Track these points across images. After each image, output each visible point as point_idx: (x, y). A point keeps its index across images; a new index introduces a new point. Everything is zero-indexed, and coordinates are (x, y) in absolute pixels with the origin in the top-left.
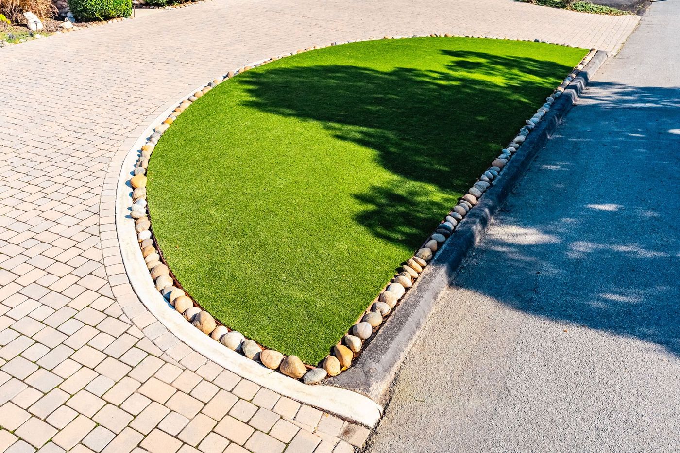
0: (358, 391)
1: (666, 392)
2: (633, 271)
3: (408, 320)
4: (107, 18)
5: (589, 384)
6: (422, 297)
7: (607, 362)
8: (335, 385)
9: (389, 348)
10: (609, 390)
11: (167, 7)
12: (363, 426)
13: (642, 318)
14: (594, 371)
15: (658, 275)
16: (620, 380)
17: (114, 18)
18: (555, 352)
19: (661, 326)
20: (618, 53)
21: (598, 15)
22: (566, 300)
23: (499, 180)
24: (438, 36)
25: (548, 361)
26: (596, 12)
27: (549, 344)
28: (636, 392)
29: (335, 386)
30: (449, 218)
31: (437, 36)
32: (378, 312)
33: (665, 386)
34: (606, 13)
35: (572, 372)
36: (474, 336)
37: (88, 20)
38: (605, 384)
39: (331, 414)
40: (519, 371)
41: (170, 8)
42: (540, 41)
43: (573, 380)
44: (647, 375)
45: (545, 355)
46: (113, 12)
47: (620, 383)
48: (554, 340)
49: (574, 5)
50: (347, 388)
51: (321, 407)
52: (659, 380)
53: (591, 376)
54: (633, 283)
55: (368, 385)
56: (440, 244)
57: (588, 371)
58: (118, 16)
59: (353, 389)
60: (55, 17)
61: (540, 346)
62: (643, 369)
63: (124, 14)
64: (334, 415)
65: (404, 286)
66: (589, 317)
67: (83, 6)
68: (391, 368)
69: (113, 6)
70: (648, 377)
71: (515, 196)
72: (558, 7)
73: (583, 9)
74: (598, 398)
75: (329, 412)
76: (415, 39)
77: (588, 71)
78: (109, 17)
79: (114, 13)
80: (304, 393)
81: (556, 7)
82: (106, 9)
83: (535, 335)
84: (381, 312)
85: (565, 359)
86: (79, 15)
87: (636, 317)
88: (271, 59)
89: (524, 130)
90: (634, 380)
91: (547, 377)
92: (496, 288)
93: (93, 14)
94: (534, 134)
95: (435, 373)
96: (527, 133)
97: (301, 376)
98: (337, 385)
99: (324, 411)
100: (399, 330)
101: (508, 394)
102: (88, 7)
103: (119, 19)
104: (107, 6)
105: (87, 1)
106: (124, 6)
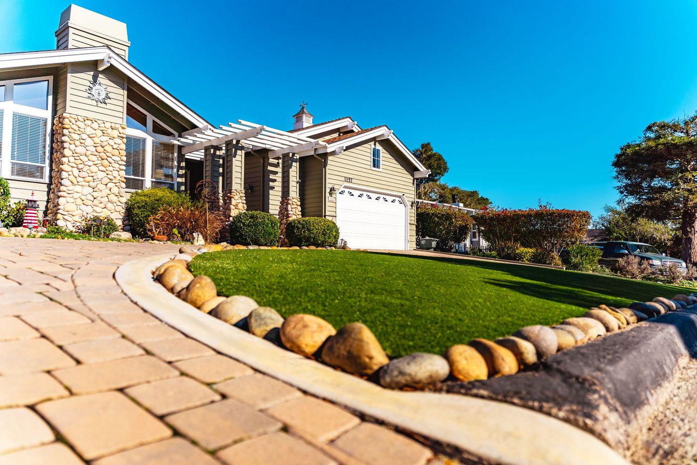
4: (256, 243)
8: (475, 391)
17: (262, 245)
29: (475, 396)
39: (465, 461)
46: (262, 239)
50: (515, 401)
58: (266, 244)
59: (535, 404)
60: (217, 240)
67: (240, 233)
69: (263, 235)
75: (454, 453)
78: (258, 243)
79: (262, 241)
82: (257, 236)
86: (236, 240)
93: (246, 240)
98: (484, 393)
102: (243, 233)
104: (258, 234)
105: (244, 228)
106: (272, 237)
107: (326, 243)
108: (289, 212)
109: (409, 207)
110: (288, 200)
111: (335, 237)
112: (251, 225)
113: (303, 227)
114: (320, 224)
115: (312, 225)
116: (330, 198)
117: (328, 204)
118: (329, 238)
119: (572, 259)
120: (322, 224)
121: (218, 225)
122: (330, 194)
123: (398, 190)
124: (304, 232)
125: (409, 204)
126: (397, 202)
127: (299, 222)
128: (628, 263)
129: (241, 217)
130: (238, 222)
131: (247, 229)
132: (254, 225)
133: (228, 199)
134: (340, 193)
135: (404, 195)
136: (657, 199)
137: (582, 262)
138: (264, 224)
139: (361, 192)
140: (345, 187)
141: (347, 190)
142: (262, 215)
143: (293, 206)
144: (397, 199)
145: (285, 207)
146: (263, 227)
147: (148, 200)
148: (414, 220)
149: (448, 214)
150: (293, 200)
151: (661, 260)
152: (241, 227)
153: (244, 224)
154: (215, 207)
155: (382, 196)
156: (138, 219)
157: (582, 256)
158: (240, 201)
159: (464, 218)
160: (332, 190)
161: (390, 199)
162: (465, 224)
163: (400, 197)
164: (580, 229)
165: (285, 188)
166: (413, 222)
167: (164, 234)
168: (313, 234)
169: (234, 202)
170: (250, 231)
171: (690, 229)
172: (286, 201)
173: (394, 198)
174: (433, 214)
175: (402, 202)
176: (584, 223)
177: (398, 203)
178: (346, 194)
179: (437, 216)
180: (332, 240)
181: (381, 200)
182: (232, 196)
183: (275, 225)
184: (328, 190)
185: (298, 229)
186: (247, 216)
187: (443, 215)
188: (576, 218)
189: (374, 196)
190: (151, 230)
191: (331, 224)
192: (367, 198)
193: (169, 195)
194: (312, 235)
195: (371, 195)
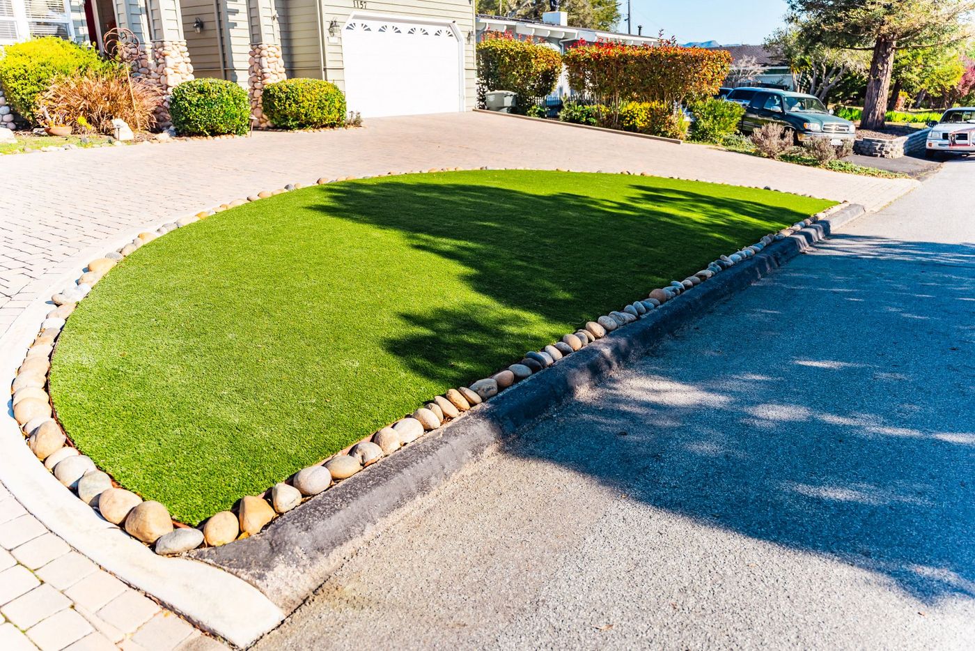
0: (242, 575)
1: (858, 642)
2: (840, 441)
3: (401, 472)
4: (214, 133)
5: (702, 612)
6: (447, 443)
7: (752, 575)
8: (206, 560)
9: (339, 510)
10: (739, 625)
11: (297, 131)
12: (226, 642)
13: (840, 511)
14: (720, 589)
15: (884, 451)
16: (768, 610)
17: (223, 134)
18: (656, 551)
19: (872, 525)
20: (881, 210)
21: (862, 177)
22: (707, 474)
23: (653, 314)
24: (632, 174)
25: (637, 564)
26: (859, 173)
27: (650, 537)
28: (796, 635)
29: (206, 563)
30: (550, 348)
31: (629, 173)
32: (358, 456)
33: (859, 629)
34: (873, 175)
35: (676, 587)
36: (518, 514)
37: (191, 134)
38: (735, 615)
39: (176, 613)
40: (573, 577)
41: (301, 131)
42: (772, 189)
43: (673, 601)
44: (827, 605)
45: (634, 554)
46: (222, 125)
47: (766, 616)
48: (661, 532)
49: (830, 163)
50: (225, 568)
51: (159, 597)
52: (850, 617)
53: (711, 597)
54: (835, 458)
55: (268, 566)
56: (517, 378)
57: (709, 588)
58: (229, 133)
59: (234, 570)
60: (152, 128)
61: (631, 539)
62: (820, 595)
63: (237, 130)
64: (179, 615)
65: (423, 426)
66: (740, 503)
67: (186, 116)
68: (334, 545)
69: (223, 119)
70: (826, 610)
71: (677, 340)
72: (808, 165)
73: (841, 168)
74: (712, 639)
75: (172, 609)
76: (599, 174)
77: (831, 221)
78: (217, 132)
79: (223, 127)
80: (143, 568)
81: (805, 165)
82: (213, 121)
83: (629, 520)
84: (363, 457)
85: (671, 563)
86: (181, 128)
87: (829, 508)
88: (389, 173)
89: (714, 265)
90: (796, 613)
91: (623, 592)
92: (592, 449)
93: (197, 127)
94: (728, 272)
95: (415, 565)
96: (718, 269)
97: (153, 539)
98: (210, 561)
99: (163, 605)
100: (377, 484)
101: (534, 615)
102: (191, 118)
103: (230, 136)
104: (215, 118)
105: (191, 110)
106: (237, 121)
107: (325, 120)
108: (265, 70)
109: (465, 41)
110: (261, 49)
111: (339, 110)
112: (202, 105)
113: (288, 98)
114: (313, 93)
115: (300, 94)
116: (333, 40)
117: (328, 49)
118: (329, 113)
119: (701, 122)
120: (317, 91)
121: (150, 102)
122: (331, 32)
123: (445, 13)
124: (290, 105)
125: (464, 36)
126: (444, 35)
127: (280, 89)
128: (766, 135)
129: (183, 91)
130: (181, 100)
131: (195, 110)
132: (206, 104)
133: (160, 57)
134: (348, 28)
135: (454, 22)
136: (840, 20)
137: (714, 128)
138: (222, 102)
139: (384, 24)
140: (356, 17)
141: (359, 22)
142: (218, 86)
143: (270, 60)
144: (444, 29)
145: (257, 60)
146: (222, 107)
147: (27, 63)
148: (472, 62)
149: (525, 52)
150: (269, 49)
151: (822, 123)
152: (186, 109)
153: (190, 103)
154: (142, 67)
155: (418, 27)
156: (19, 97)
157: (715, 117)
158: (181, 59)
159: (550, 58)
160: (333, 24)
161: (432, 30)
162: (552, 67)
163: (449, 25)
164: (712, 80)
165: (255, 28)
166: (471, 66)
167: (65, 123)
168: (304, 108)
169: (170, 62)
170: (201, 114)
171: (883, 66)
172: (257, 51)
173: (439, 28)
174: (502, 51)
175: (452, 33)
176: (719, 69)
177: (447, 35)
178: (358, 28)
179: (508, 54)
180: (335, 116)
181: (418, 33)
182: (165, 52)
183: (240, 101)
184: (327, 26)
185: (280, 101)
186: (194, 89)
187: (517, 53)
188: (707, 64)
189: (405, 28)
190: (44, 118)
191: (331, 91)
192: (393, 31)
193: (61, 50)
194: (302, 110)
195: (400, 26)
